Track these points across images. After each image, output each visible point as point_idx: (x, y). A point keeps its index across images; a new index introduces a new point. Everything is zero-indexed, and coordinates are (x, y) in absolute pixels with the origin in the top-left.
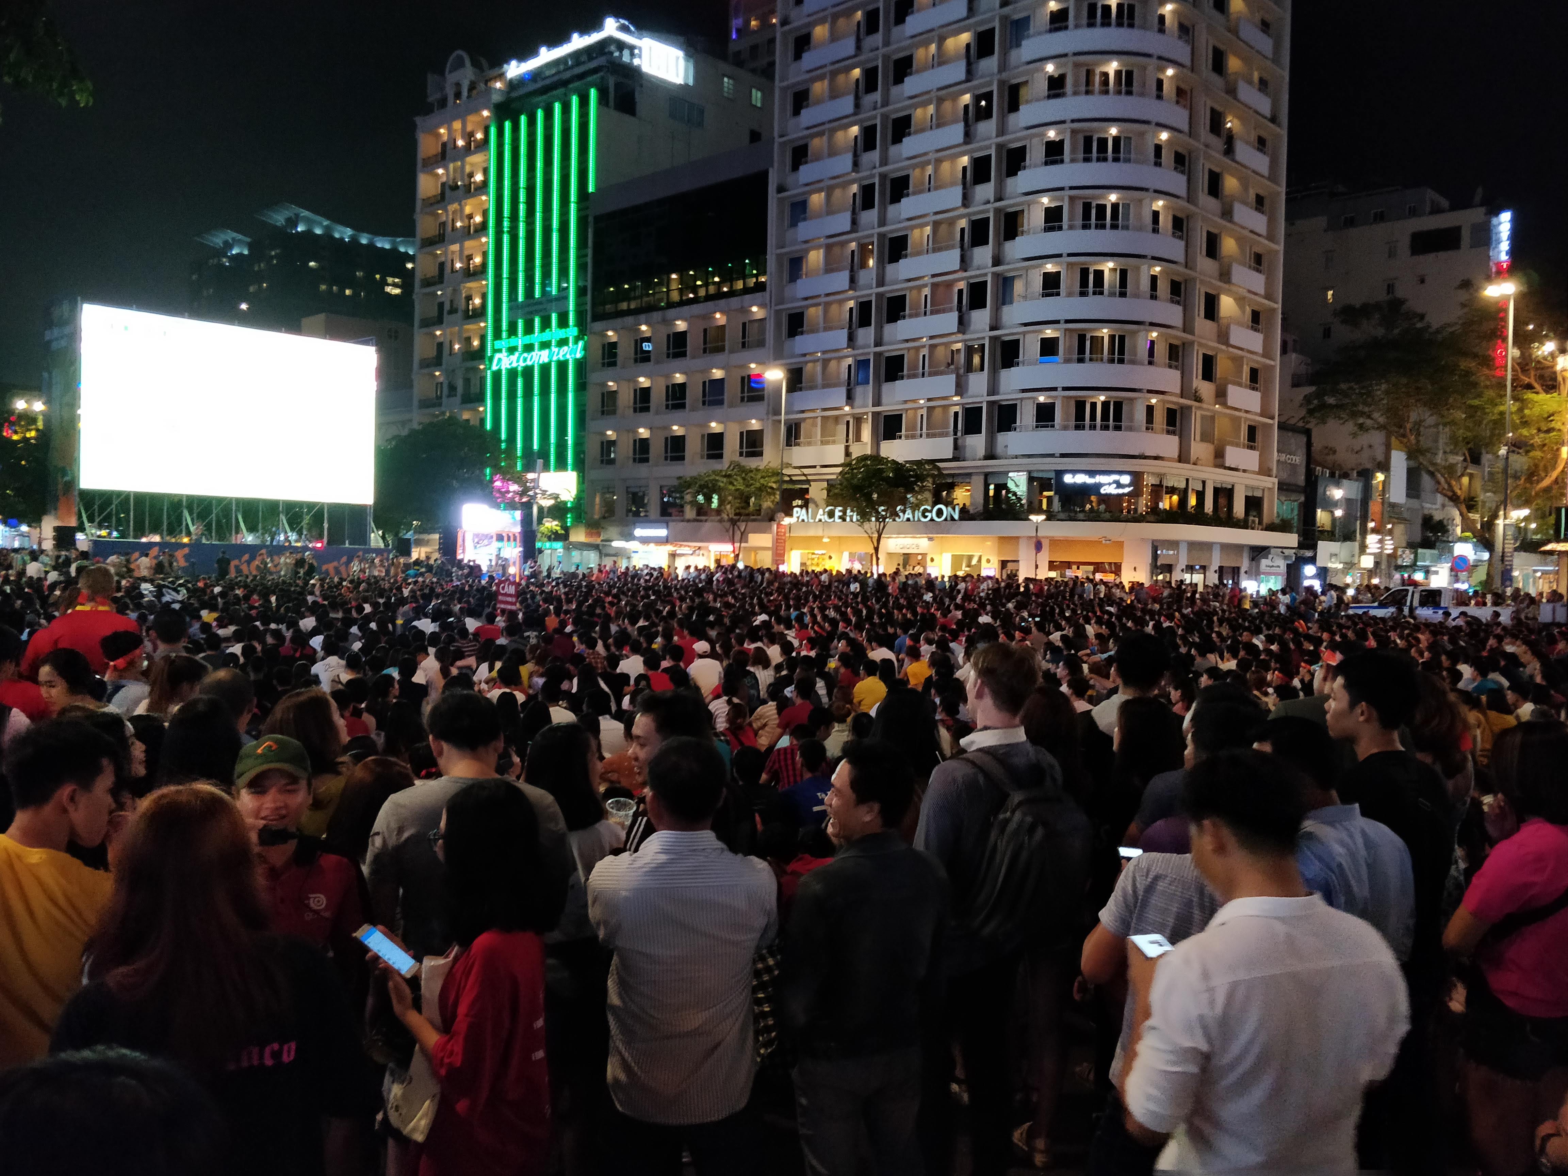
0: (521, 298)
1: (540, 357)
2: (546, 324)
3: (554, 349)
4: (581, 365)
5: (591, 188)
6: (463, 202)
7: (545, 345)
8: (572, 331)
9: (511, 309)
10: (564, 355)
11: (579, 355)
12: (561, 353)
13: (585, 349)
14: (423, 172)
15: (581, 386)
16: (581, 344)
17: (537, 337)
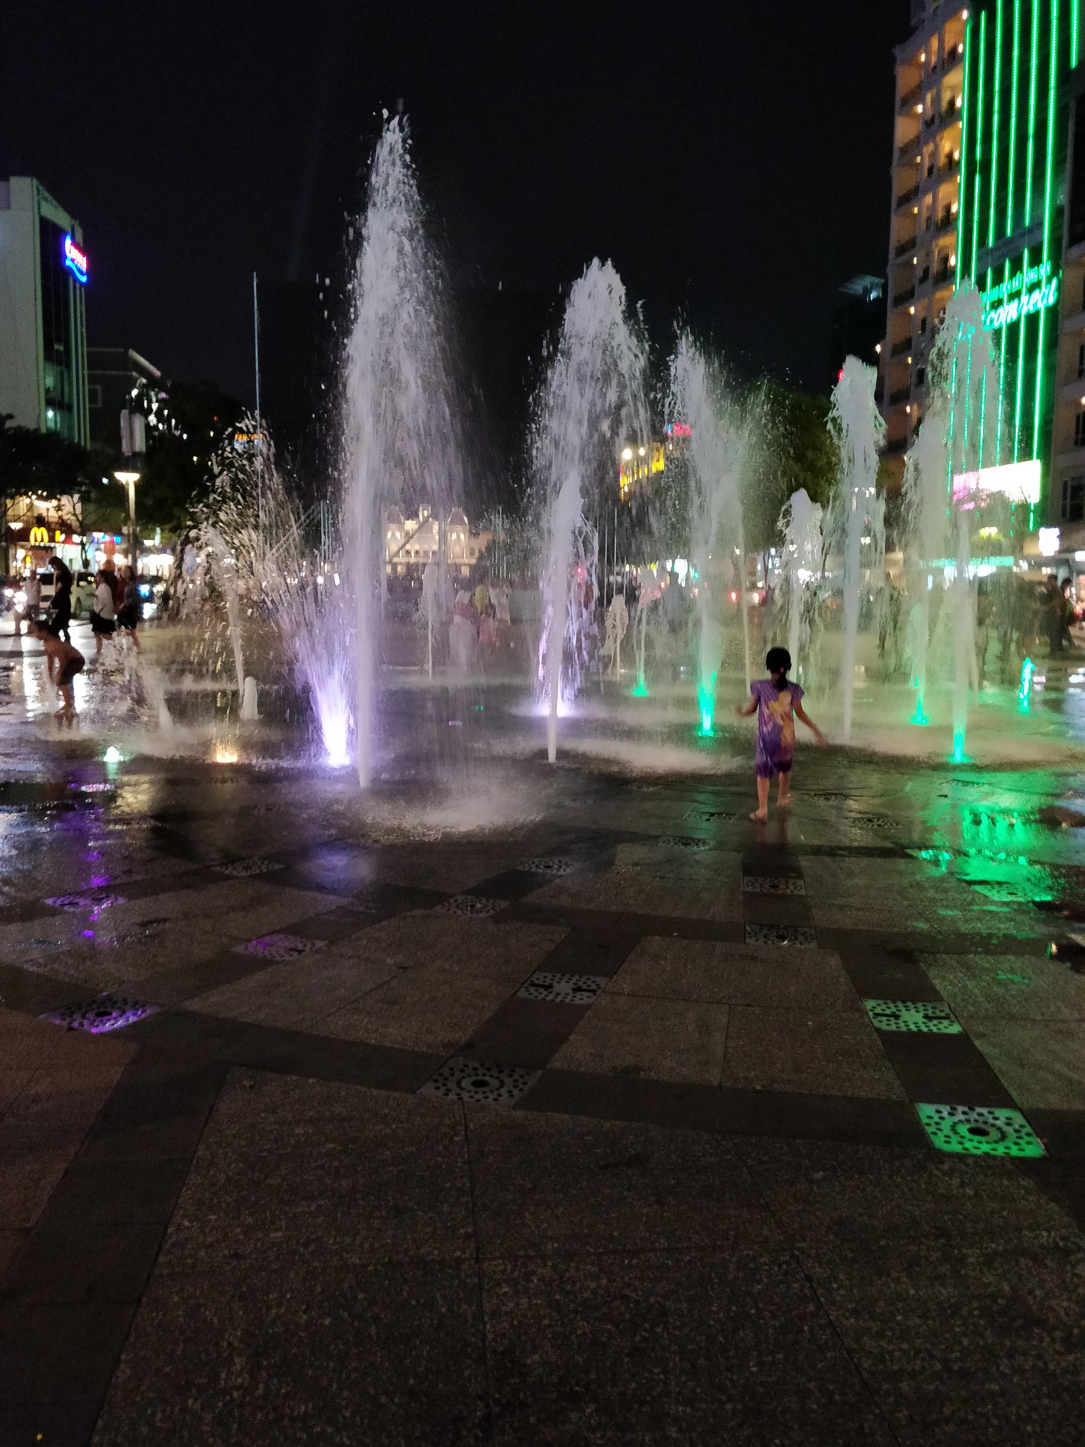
0: (991, 242)
1: (1009, 313)
2: (1017, 267)
3: (1024, 297)
4: (1053, 312)
5: (1074, 62)
6: (938, 138)
7: (1015, 295)
8: (1045, 268)
9: (979, 259)
10: (1035, 304)
11: (1052, 300)
12: (1032, 302)
13: (1059, 289)
14: (900, 114)
15: (1052, 344)
16: (1055, 282)
17: (1007, 286)
